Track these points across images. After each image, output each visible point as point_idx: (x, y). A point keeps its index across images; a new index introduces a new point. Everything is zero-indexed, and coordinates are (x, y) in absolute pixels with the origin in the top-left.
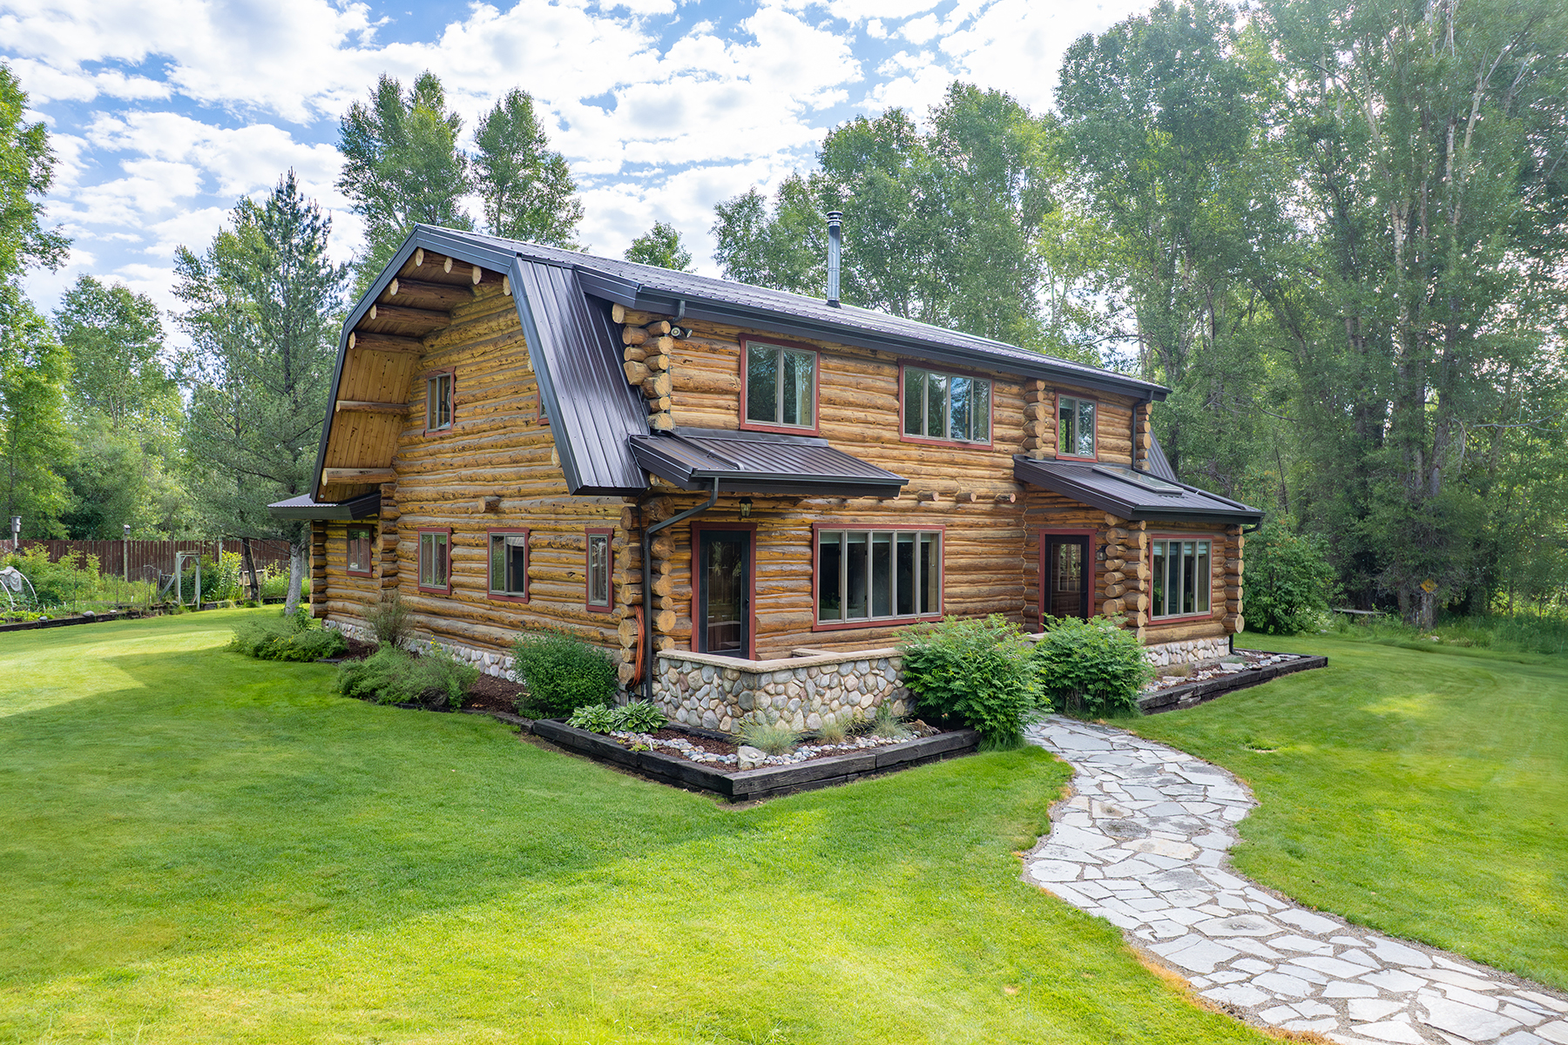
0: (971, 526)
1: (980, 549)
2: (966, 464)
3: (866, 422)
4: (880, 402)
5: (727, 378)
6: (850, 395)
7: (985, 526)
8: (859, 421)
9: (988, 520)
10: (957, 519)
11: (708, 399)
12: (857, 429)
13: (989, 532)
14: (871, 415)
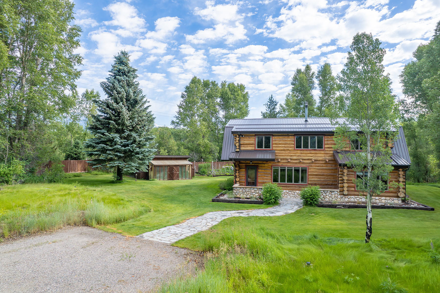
0: (318, 166)
1: (321, 171)
2: (316, 154)
3: (285, 147)
4: (288, 143)
5: (252, 142)
6: (280, 142)
7: (323, 166)
8: (283, 147)
9: (324, 165)
10: (313, 165)
11: (249, 146)
12: (282, 148)
13: (324, 168)
14: (286, 146)
